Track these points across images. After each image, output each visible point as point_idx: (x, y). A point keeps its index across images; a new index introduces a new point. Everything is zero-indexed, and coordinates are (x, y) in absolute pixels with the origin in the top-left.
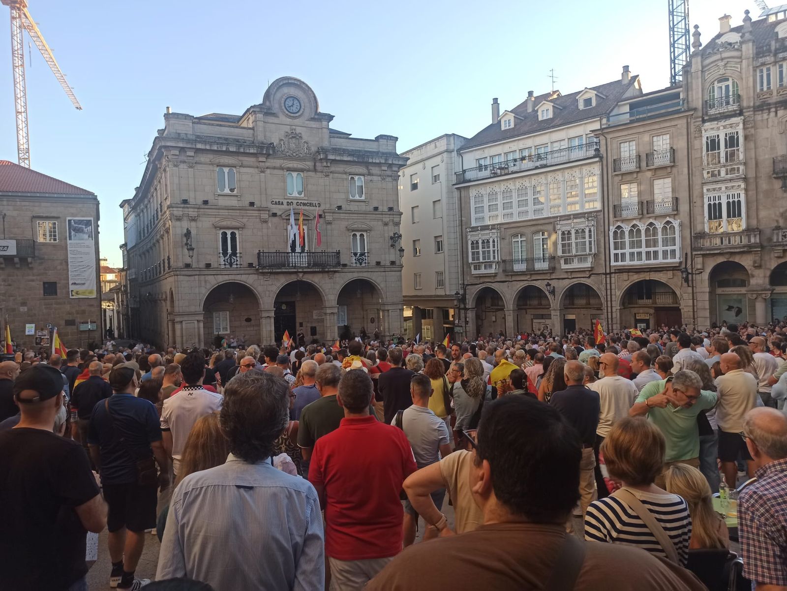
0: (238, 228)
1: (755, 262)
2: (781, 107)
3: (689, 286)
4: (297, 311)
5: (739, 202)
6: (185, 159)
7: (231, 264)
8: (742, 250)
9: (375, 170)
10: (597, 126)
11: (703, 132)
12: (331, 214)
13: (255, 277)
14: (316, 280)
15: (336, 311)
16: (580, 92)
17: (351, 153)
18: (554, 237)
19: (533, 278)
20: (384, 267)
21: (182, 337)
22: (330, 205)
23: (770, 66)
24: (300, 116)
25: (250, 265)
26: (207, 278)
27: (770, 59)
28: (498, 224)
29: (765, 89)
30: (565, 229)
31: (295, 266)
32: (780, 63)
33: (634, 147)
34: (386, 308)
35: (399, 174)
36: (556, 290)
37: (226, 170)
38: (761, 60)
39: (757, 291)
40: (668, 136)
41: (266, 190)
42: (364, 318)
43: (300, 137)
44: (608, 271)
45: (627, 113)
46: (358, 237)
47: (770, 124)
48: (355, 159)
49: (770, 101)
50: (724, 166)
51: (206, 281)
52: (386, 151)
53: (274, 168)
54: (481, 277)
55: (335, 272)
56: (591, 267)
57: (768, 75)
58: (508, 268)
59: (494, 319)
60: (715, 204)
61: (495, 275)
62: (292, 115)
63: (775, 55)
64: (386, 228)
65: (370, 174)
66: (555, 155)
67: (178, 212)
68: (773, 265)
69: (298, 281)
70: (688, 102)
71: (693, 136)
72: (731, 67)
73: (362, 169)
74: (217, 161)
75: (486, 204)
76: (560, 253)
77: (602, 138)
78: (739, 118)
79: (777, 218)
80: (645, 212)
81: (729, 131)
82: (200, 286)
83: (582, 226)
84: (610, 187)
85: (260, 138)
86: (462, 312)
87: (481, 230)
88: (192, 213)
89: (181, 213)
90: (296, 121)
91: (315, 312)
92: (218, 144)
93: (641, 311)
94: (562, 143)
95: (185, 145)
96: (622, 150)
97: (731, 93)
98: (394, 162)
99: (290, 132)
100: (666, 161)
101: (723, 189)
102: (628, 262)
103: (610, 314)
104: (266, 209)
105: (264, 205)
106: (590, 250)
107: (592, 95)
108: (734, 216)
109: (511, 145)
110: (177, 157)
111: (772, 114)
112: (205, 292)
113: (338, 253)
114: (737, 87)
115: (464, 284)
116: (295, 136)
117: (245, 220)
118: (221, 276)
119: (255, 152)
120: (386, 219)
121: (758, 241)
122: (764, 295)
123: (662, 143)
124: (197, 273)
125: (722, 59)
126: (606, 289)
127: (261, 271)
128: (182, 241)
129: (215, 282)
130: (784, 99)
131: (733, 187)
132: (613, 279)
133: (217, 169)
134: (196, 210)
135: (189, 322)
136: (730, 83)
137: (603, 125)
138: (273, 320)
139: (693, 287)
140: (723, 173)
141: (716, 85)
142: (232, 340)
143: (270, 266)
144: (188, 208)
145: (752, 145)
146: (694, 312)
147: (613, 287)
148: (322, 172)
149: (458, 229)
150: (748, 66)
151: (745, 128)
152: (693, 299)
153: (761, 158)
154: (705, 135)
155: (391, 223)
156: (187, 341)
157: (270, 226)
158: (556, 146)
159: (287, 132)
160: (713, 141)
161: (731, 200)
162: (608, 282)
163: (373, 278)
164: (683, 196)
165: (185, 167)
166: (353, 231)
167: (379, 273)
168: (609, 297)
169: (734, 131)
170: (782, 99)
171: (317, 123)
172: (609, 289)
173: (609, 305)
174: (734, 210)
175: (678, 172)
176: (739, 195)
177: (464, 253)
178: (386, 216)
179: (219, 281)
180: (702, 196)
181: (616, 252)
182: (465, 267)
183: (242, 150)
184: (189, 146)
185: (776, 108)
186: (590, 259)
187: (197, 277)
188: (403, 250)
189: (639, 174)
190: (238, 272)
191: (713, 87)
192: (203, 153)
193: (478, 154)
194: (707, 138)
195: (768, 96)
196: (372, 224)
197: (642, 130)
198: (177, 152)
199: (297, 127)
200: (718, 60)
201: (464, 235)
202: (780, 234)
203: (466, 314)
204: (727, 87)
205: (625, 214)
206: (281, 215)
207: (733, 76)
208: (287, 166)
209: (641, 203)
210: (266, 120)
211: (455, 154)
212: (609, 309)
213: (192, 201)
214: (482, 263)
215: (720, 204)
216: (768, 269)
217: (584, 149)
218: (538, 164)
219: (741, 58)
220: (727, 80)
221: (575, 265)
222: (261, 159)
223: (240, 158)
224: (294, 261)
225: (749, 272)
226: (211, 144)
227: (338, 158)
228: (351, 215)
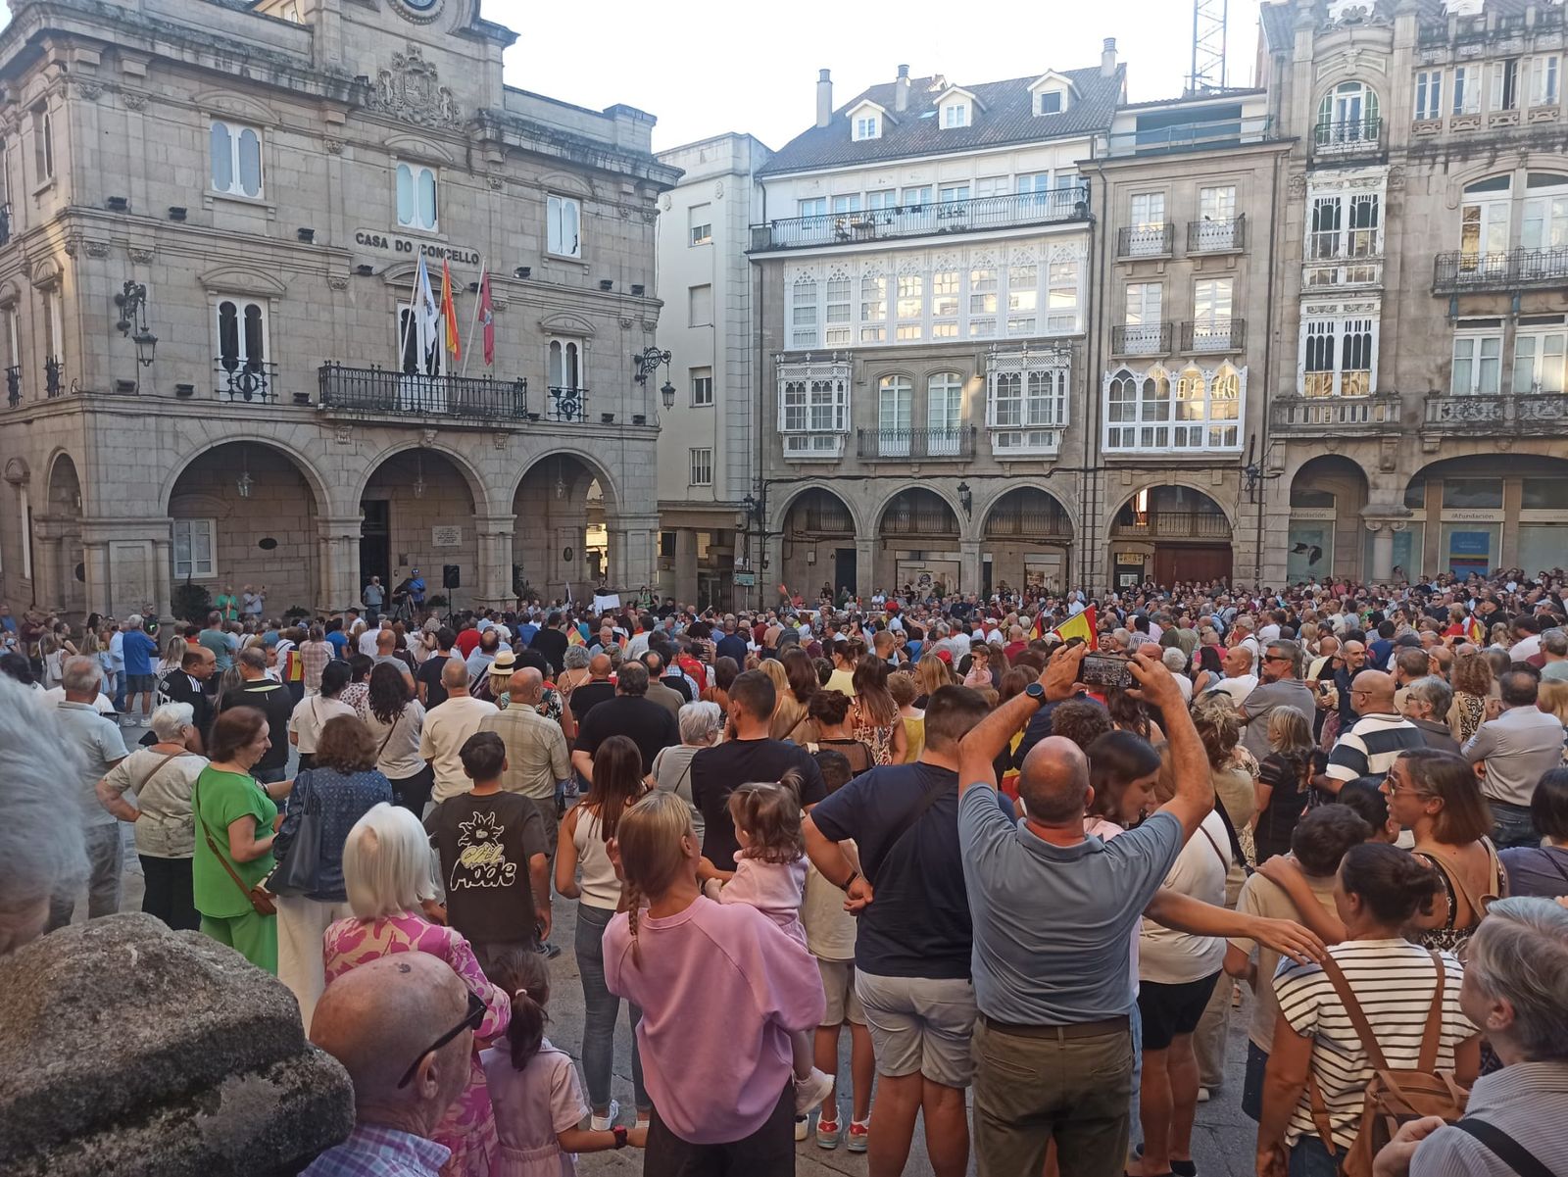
0: (266, 297)
1: (1385, 459)
2: (1455, 155)
3: (1252, 502)
4: (393, 525)
5: (1368, 338)
6: (118, 80)
7: (248, 393)
8: (1366, 434)
9: (607, 191)
10: (1084, 153)
11: (1310, 189)
12: (505, 287)
13: (313, 430)
14: (465, 449)
15: (509, 528)
16: (1036, 78)
17: (557, 138)
18: (975, 385)
19: (923, 474)
20: (621, 427)
21: (108, 585)
22: (503, 263)
23: (1442, 70)
24: (432, 19)
25: (301, 399)
26: (179, 427)
27: (1442, 55)
28: (850, 350)
29: (1427, 116)
30: (1005, 369)
31: (420, 410)
32: (1460, 67)
33: (1161, 208)
34: (622, 527)
35: (657, 206)
36: (974, 500)
37: (235, 132)
38: (1427, 56)
39: (1385, 516)
40: (1232, 191)
41: (343, 201)
42: (549, 548)
43: (434, 74)
44: (1091, 465)
45: (1131, 134)
46: (564, 351)
47: (1433, 187)
48: (565, 152)
49: (1438, 142)
50: (1346, 263)
51: (176, 435)
52: (632, 146)
53: (366, 146)
54: (804, 464)
55: (511, 432)
56: (1058, 456)
57: (1436, 88)
58: (868, 449)
59: (811, 557)
60: (1321, 339)
61: (838, 463)
62: (415, 12)
63: (1454, 48)
64: (626, 334)
65: (594, 199)
66: (983, 208)
67: (95, 231)
68: (1416, 465)
69: (421, 450)
70: (1278, 124)
71: (1283, 196)
72: (1369, 61)
73: (578, 185)
74: (212, 101)
75: (822, 303)
76: (991, 420)
77: (1096, 180)
78: (1383, 168)
79: (1429, 376)
80: (1177, 345)
81: (1360, 192)
82: (161, 448)
83: (1045, 367)
84: (1107, 287)
85: (331, 56)
86: (755, 540)
87: (812, 360)
88: (139, 239)
89: (106, 235)
90: (423, 31)
91: (436, 530)
92: (217, 52)
93: (1129, 550)
94: (1001, 183)
95: (121, 40)
96: (1135, 210)
97: (1362, 116)
98: (652, 177)
99: (407, 57)
100: (1226, 244)
101: (1340, 309)
102: (1138, 448)
103: (1088, 554)
104: (343, 254)
105: (338, 241)
106: (1060, 419)
107: (1061, 86)
108: (1356, 367)
109: (883, 175)
110: (92, 71)
111: (1439, 168)
112: (173, 464)
113: (520, 386)
114: (1376, 104)
115: (761, 479)
116: (424, 72)
117: (286, 276)
118: (219, 423)
119: (321, 92)
120: (628, 313)
121: (1397, 418)
122: (1395, 525)
123: (1219, 206)
124: (155, 409)
125: (1353, 43)
126: (1085, 502)
127: (332, 416)
128: (108, 318)
129: (203, 437)
130: (1463, 140)
131: (1359, 306)
132: (1099, 482)
133: (211, 124)
134: (151, 232)
135: (129, 544)
136: (1362, 94)
137: (1099, 152)
138: (356, 547)
139: (1260, 504)
140: (1342, 278)
141: (1336, 95)
142: (248, 597)
143: (358, 406)
144: (127, 224)
145: (1398, 226)
146: (1258, 553)
147: (1099, 498)
148: (485, 175)
149: (752, 356)
150: (1405, 63)
151: (1389, 191)
152: (1259, 528)
153: (1411, 254)
154: (1313, 196)
155: (637, 325)
156: (121, 597)
157: (353, 299)
158: (987, 189)
159: (399, 56)
160: (1327, 209)
161: (1353, 334)
162: (1090, 486)
163: (597, 453)
164: (1256, 316)
165: (118, 105)
166: (554, 334)
167: (609, 442)
168: (1089, 518)
169: (1371, 193)
170: (1458, 140)
171: (473, 44)
172: (1090, 504)
173: (1089, 535)
174: (1357, 352)
175: (1248, 267)
176: (1368, 324)
177: (766, 411)
178: (629, 305)
179: (213, 436)
180: (1296, 321)
181: (1115, 424)
182: (766, 440)
183: (284, 82)
184: (134, 44)
185: (1447, 155)
186: (1057, 438)
187: (151, 421)
188: (673, 391)
189: (1169, 266)
190: (267, 415)
191: (1330, 99)
192: (170, 73)
193: (804, 189)
194: (1317, 201)
195: (1434, 130)
196: (598, 320)
197: (1180, 171)
198: (94, 57)
199: (424, 48)
200: (1345, 43)
201: (766, 371)
202: (1440, 407)
203: (762, 545)
204: (1356, 102)
205: (1131, 348)
206: (381, 275)
207: (1370, 80)
208: (399, 145)
209: (1168, 328)
210: (346, 13)
211: (749, 181)
212: (1088, 543)
213: (136, 204)
214: (811, 433)
215: (1331, 340)
216: (1406, 474)
217: (1050, 201)
218: (946, 224)
219: (1391, 44)
220: (1358, 87)
221: (1024, 448)
222: (332, 116)
223: (276, 104)
224: (416, 396)
225: (1370, 478)
226: (198, 49)
227: (527, 145)
228: (551, 294)
